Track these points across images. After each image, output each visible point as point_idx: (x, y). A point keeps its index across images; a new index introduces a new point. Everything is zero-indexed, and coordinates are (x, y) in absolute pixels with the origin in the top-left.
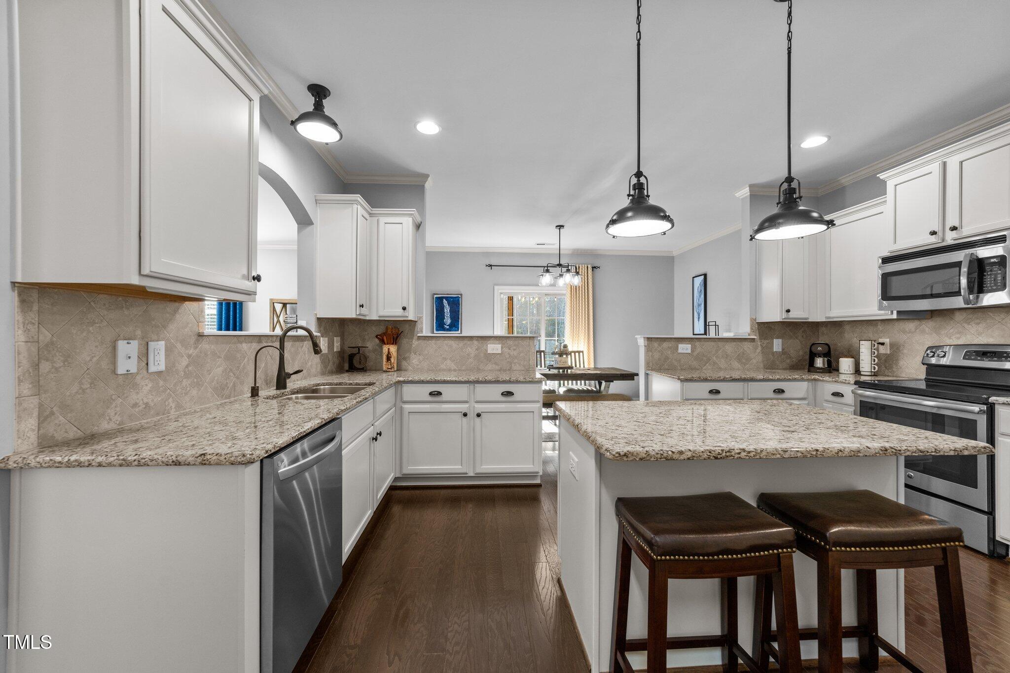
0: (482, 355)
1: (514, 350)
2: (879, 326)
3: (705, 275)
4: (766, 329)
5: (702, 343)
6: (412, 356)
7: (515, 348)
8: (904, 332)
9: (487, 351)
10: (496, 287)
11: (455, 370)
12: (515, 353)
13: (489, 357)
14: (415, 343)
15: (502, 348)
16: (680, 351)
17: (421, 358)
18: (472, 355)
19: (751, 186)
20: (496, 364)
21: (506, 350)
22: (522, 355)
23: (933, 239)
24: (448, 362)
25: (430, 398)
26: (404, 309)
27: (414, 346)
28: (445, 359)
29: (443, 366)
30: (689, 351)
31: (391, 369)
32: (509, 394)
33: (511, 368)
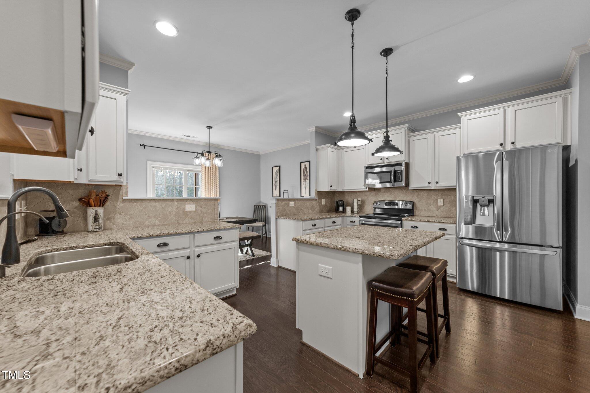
0: (181, 212)
1: (205, 208)
2: (357, 194)
3: (280, 167)
4: (321, 194)
5: (299, 201)
6: (117, 216)
7: (205, 206)
8: (366, 196)
9: (185, 209)
10: (149, 163)
11: (158, 225)
12: (205, 210)
13: (187, 214)
14: (120, 204)
15: (196, 207)
16: (290, 206)
17: (126, 217)
18: (173, 213)
19: (316, 127)
20: (191, 218)
21: (199, 208)
22: (210, 211)
23: (381, 161)
24: (153, 220)
25: (158, 249)
26: (120, 175)
27: (119, 207)
28: (150, 217)
29: (148, 223)
30: (294, 206)
31: (99, 228)
32: (218, 238)
33: (202, 220)
